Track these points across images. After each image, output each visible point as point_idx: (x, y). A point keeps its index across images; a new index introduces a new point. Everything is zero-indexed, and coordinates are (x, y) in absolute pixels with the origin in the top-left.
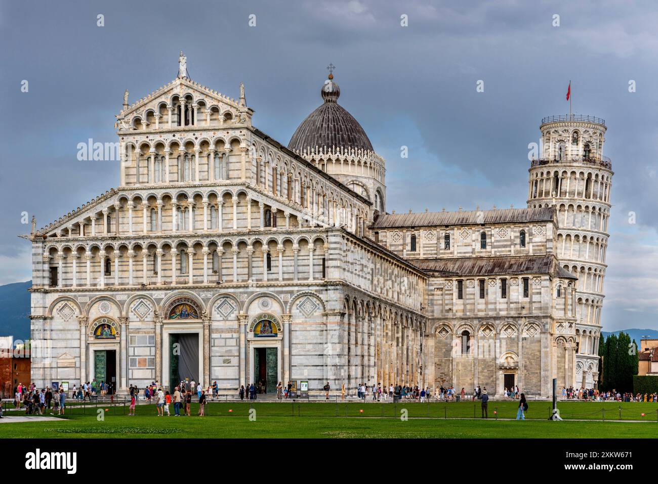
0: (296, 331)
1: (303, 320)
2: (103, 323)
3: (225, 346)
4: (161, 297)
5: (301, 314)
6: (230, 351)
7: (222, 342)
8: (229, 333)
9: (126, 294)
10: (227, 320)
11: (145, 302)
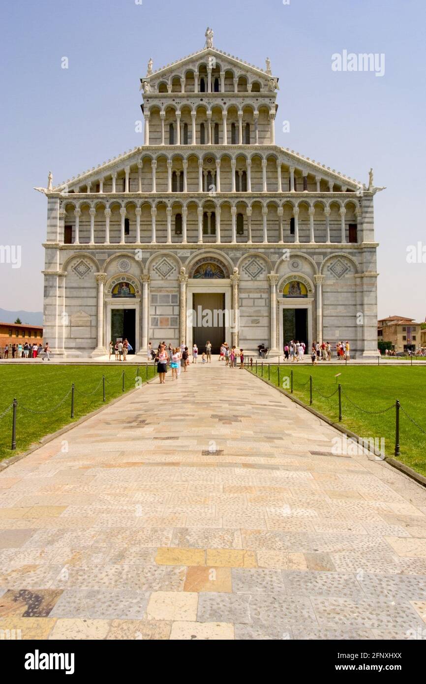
0: (327, 292)
1: (334, 281)
2: (122, 281)
3: (254, 306)
4: (187, 256)
5: (331, 276)
6: (259, 311)
7: (250, 302)
8: (257, 293)
9: (148, 252)
10: (256, 280)
11: (168, 261)
